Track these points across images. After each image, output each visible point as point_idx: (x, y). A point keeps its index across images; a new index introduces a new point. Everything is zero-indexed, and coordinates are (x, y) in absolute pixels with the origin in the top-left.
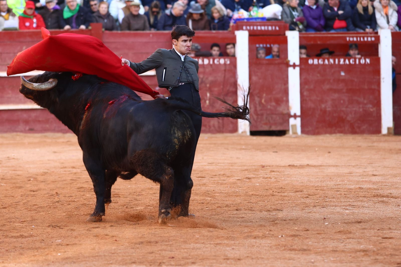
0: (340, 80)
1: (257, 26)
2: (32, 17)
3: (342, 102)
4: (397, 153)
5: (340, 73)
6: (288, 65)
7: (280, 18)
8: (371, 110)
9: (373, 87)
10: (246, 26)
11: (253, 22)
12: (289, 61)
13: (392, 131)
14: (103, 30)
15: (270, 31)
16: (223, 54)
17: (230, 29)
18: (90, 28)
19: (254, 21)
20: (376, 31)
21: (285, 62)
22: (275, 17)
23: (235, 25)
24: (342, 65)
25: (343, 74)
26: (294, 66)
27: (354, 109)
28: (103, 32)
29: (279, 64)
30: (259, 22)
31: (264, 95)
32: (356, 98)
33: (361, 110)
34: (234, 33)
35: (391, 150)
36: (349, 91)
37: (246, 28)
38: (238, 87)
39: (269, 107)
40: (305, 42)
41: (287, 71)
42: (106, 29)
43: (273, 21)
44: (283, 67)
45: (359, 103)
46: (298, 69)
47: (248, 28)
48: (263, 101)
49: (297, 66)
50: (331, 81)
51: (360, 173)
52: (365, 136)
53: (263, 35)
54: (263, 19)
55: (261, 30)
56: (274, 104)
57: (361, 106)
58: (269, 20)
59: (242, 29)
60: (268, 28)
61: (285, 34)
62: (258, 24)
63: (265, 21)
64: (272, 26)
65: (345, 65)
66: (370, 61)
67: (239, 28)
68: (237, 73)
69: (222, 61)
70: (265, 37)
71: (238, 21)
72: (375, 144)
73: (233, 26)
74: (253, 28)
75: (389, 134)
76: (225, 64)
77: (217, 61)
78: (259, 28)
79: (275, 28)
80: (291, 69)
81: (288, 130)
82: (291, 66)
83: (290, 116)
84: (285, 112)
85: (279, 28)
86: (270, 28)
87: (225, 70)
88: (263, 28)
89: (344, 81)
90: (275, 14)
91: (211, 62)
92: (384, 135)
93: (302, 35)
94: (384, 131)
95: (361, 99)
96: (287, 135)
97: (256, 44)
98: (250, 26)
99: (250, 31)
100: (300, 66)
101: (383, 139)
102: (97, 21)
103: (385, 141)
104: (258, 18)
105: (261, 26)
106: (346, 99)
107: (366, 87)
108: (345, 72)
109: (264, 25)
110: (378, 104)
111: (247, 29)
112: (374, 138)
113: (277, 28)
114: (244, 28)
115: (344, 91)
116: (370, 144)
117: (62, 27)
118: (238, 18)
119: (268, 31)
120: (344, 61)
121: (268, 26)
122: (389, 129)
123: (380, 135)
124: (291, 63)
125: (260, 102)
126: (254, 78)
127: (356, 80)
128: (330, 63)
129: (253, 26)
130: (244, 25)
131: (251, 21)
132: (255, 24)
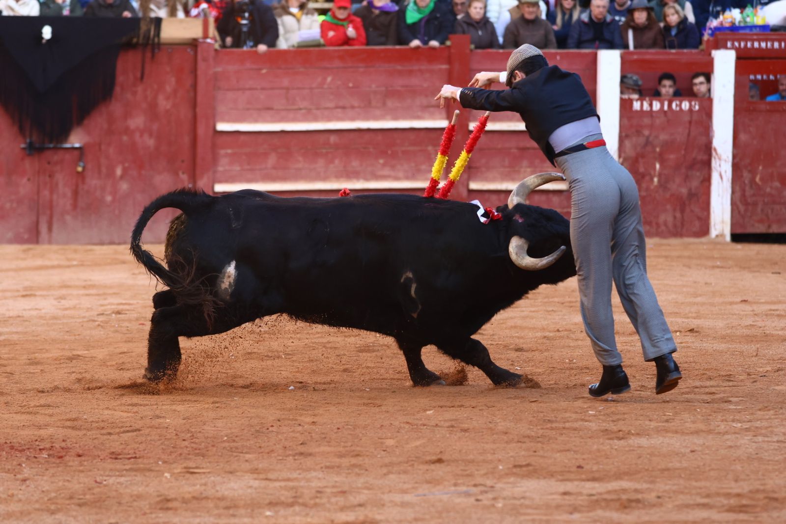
1: (753, 41)
2: (345, 23)
10: (733, 41)
11: (746, 34)
15: (776, 50)
19: (747, 31)
23: (711, 39)
30: (757, 34)
31: (760, 168)
34: (710, 54)
37: (733, 44)
38: (714, 153)
39: (768, 190)
43: (782, 32)
47: (736, 44)
48: (758, 179)
53: (763, 58)
54: (765, 28)
55: (760, 49)
56: (777, 184)
58: (775, 29)
59: (726, 47)
60: (773, 45)
62: (755, 37)
63: (768, 32)
64: (780, 41)
67: (719, 45)
68: (712, 127)
69: (685, 105)
70: (767, 61)
71: (718, 33)
73: (708, 40)
74: (746, 45)
76: (691, 110)
77: (677, 105)
78: (756, 45)
86: (776, 45)
87: (690, 122)
88: (763, 45)
91: (666, 107)
97: (749, 74)
98: (739, 41)
99: (738, 51)
102: (464, 33)
104: (756, 27)
105: (759, 41)
109: (766, 40)
111: (733, 48)
114: (729, 44)
118: (719, 26)
119: (772, 50)
121: (773, 41)
125: (753, 182)
126: (743, 137)
129: (746, 41)
130: (729, 40)
131: (741, 32)
132: (749, 37)
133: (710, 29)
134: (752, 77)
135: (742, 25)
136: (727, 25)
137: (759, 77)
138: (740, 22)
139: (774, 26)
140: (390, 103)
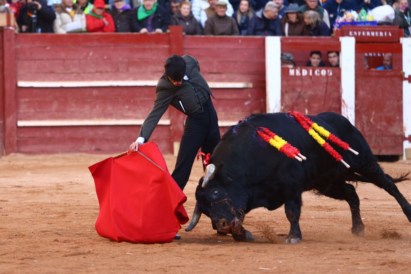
1: (366, 31)
2: (101, 17)
6: (402, 78)
10: (353, 31)
11: (361, 27)
12: (404, 73)
14: (184, 33)
15: (382, 37)
16: (325, 64)
17: (334, 35)
18: (168, 31)
19: (362, 25)
21: (399, 74)
22: (388, 21)
23: (339, 30)
26: (410, 79)
28: (183, 36)
29: (391, 76)
30: (368, 27)
31: (373, 113)
34: (338, 40)
37: (353, 33)
38: (343, 103)
39: (379, 127)
41: (401, 86)
42: (187, 33)
43: (385, 26)
44: (397, 80)
47: (355, 33)
48: (372, 120)
53: (373, 42)
54: (373, 23)
55: (371, 37)
56: (384, 123)
58: (380, 24)
59: (348, 35)
60: (379, 34)
61: (399, 41)
62: (367, 29)
64: (383, 32)
67: (344, 33)
68: (341, 87)
69: (323, 72)
70: (376, 44)
71: (343, 26)
73: (337, 31)
74: (362, 34)
76: (327, 75)
77: (318, 72)
78: (368, 34)
79: (388, 34)
80: (405, 83)
81: (402, 155)
82: (406, 79)
83: (404, 138)
84: (398, 133)
85: (392, 33)
86: (381, 34)
87: (327, 83)
88: (373, 34)
90: (387, 18)
91: (311, 74)
96: (399, 161)
97: (364, 53)
98: (357, 31)
99: (356, 37)
102: (177, 24)
104: (368, 22)
105: (370, 31)
109: (375, 31)
111: (353, 35)
113: (390, 34)
114: (351, 33)
117: (137, 30)
118: (344, 21)
119: (379, 37)
121: (379, 31)
124: (406, 76)
125: (368, 121)
126: (361, 93)
129: (362, 31)
130: (351, 30)
131: (359, 25)
132: (363, 29)
133: (338, 23)
134: (366, 54)
135: (359, 21)
136: (349, 21)
137: (371, 54)
138: (357, 19)
139: (379, 22)
140: (131, 70)
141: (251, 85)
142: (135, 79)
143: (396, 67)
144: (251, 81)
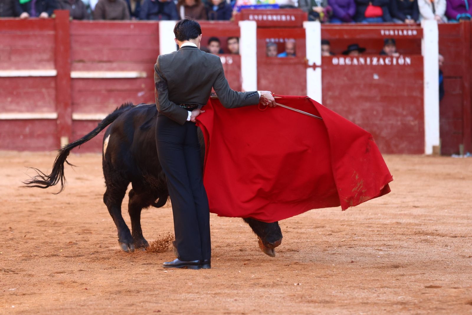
0: (372, 85)
1: (267, 15)
3: (375, 113)
4: (445, 179)
5: (372, 76)
6: (306, 65)
7: (296, 5)
8: (412, 123)
9: (414, 94)
10: (254, 15)
11: (262, 10)
12: (308, 61)
13: (438, 151)
15: (284, 21)
17: (233, 19)
19: (263, 8)
20: (418, 22)
21: (302, 61)
22: (291, 4)
23: (239, 14)
24: (375, 66)
25: (376, 77)
26: (314, 66)
27: (391, 122)
28: (70, 22)
29: (295, 64)
30: (270, 10)
32: (392, 108)
33: (399, 123)
34: (237, 24)
35: (436, 175)
36: (384, 99)
37: (254, 17)
40: (328, 37)
41: (305, 73)
42: (75, 18)
43: (287, 9)
44: (300, 67)
45: (396, 114)
46: (319, 71)
47: (256, 17)
49: (318, 66)
50: (362, 86)
51: (397, 204)
52: (405, 156)
53: (275, 27)
55: (273, 21)
57: (399, 118)
58: (282, 7)
59: (248, 19)
60: (281, 18)
61: (302, 26)
62: (268, 12)
63: (277, 9)
64: (286, 15)
65: (379, 66)
66: (411, 61)
67: (244, 17)
68: (241, 76)
69: (223, 59)
70: (278, 29)
71: (243, 9)
72: (417, 167)
73: (236, 15)
74: (263, 18)
75: (434, 154)
76: (227, 63)
78: (270, 18)
79: (291, 18)
80: (310, 71)
82: (310, 67)
85: (295, 17)
86: (284, 18)
87: (227, 72)
88: (275, 18)
89: (376, 86)
92: (428, 156)
93: (324, 28)
94: (429, 150)
95: (399, 110)
97: (266, 38)
98: (258, 15)
99: (258, 22)
100: (322, 66)
101: (427, 160)
102: (62, 8)
103: (430, 163)
104: (269, 5)
105: (272, 15)
106: (380, 109)
107: (405, 94)
108: (379, 75)
109: (277, 14)
110: (420, 116)
111: (254, 19)
112: (416, 159)
113: (293, 18)
114: (251, 17)
115: (378, 98)
116: (411, 167)
117: (17, 15)
118: (243, 4)
119: (281, 21)
120: (378, 61)
121: (281, 15)
122: (434, 148)
123: (423, 155)
124: (311, 63)
127: (392, 85)
128: (360, 64)
129: (263, 15)
130: (251, 14)
131: (260, 9)
132: (264, 12)
133: (238, 7)
139: (281, 5)
140: (14, 58)
141: (144, 75)
142: (18, 68)
143: (299, 54)
144: (144, 70)
